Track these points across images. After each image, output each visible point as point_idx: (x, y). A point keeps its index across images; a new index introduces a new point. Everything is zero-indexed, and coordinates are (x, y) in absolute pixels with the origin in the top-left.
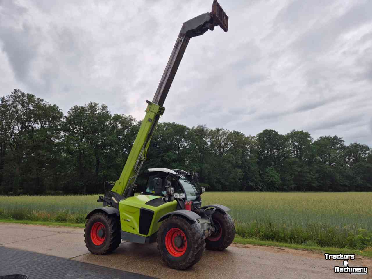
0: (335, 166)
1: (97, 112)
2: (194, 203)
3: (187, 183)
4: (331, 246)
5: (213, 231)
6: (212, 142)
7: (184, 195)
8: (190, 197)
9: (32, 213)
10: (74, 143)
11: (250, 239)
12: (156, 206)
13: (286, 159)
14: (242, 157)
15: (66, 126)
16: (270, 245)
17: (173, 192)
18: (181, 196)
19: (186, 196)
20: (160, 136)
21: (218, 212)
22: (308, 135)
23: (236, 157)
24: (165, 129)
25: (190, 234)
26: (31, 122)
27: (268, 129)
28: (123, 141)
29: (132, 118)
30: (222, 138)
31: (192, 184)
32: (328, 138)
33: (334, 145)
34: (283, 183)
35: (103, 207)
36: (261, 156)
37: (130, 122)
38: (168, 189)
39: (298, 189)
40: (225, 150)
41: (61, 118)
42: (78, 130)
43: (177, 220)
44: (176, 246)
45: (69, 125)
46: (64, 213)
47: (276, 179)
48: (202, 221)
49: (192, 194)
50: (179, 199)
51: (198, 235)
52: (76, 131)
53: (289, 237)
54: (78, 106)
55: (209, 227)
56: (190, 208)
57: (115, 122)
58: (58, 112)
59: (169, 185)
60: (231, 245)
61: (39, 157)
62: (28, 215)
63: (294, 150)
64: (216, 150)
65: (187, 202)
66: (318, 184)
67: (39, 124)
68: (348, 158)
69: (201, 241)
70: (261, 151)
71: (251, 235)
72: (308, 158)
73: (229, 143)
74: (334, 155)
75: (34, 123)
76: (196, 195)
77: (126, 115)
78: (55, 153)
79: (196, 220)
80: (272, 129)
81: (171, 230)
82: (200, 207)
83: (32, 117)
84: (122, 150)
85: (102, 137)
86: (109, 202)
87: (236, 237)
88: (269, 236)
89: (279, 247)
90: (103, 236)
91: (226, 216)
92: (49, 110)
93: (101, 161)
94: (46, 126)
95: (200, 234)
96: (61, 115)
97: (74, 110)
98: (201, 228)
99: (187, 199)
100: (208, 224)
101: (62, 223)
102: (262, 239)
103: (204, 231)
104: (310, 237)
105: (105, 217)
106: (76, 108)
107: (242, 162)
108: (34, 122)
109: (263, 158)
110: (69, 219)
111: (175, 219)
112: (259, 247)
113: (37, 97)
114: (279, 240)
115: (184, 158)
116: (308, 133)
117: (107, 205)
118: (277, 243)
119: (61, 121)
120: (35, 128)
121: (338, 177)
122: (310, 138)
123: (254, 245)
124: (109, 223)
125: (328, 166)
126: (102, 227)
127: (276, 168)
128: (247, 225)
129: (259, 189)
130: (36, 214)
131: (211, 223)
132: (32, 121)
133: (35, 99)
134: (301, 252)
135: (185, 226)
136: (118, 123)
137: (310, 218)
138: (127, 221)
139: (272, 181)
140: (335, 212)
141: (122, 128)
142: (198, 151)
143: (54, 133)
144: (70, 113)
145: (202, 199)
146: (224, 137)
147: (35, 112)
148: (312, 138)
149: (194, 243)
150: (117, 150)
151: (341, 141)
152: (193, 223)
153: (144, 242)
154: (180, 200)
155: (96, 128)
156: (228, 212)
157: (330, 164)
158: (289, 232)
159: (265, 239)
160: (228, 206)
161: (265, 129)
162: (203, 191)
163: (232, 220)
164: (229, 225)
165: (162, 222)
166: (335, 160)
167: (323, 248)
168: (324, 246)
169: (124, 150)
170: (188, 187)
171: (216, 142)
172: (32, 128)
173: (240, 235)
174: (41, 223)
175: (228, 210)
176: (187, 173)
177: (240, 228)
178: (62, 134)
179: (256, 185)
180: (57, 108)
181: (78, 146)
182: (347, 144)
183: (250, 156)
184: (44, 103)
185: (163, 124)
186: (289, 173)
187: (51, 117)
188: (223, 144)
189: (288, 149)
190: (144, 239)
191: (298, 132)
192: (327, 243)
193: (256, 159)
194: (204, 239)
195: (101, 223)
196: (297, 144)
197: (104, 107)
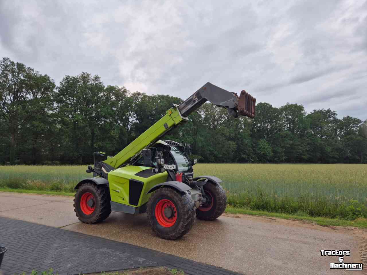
0: (327, 138)
1: (89, 83)
2: (186, 174)
3: (179, 154)
4: (321, 216)
5: (204, 202)
6: (206, 115)
7: (175, 166)
8: (181, 169)
9: (26, 182)
10: (68, 114)
11: (241, 208)
12: (146, 177)
13: (279, 132)
14: (236, 130)
15: (58, 97)
16: (260, 215)
17: (163, 163)
18: (172, 167)
19: (177, 167)
20: (154, 109)
21: (210, 184)
22: (302, 108)
23: (230, 130)
24: (159, 102)
25: (180, 206)
26: (23, 93)
27: (263, 102)
28: (117, 113)
29: (125, 89)
30: (216, 111)
31: (184, 155)
32: (321, 112)
33: (326, 119)
34: (274, 155)
35: (93, 177)
36: (254, 129)
37: (124, 94)
38: (158, 160)
39: (288, 161)
40: (219, 123)
41: (53, 88)
42: (71, 101)
43: (167, 192)
44: (166, 216)
45: (62, 96)
46: (59, 182)
47: (267, 151)
48: (193, 192)
49: (184, 165)
50: (169, 170)
51: (188, 206)
52: (70, 103)
53: (279, 207)
54: (70, 76)
55: (200, 198)
56: (181, 179)
57: (108, 93)
58: (50, 82)
59: (159, 155)
60: (223, 214)
61: (33, 127)
62: (24, 185)
63: (287, 123)
64: (210, 123)
65: (178, 173)
66: (308, 156)
67: (31, 95)
68: (340, 131)
69: (191, 212)
70: (255, 125)
71: (242, 205)
72: (300, 131)
73: (224, 116)
74: (326, 128)
75: (26, 94)
76: (188, 166)
77: (120, 87)
78: (50, 124)
79: (187, 192)
80: (266, 102)
81: (160, 201)
82: (191, 179)
83: (23, 88)
84: (117, 122)
85: (96, 109)
86: (99, 172)
87: (227, 207)
88: (260, 206)
89: (270, 217)
90: (93, 206)
91: (218, 187)
92: (40, 80)
93: (95, 132)
94: (39, 97)
95: (190, 205)
96: (53, 86)
97: (66, 81)
98: (191, 199)
99: (178, 170)
100: (200, 195)
101: (56, 192)
102: (253, 209)
103: (195, 202)
104: (300, 208)
105: (94, 187)
106: (68, 78)
107: (236, 135)
108: (26, 92)
109: (256, 131)
110: (63, 188)
111: (165, 190)
112: (250, 216)
113: (27, 66)
114: (270, 210)
115: (179, 131)
116: (302, 106)
117: (97, 176)
118: (268, 213)
119: (53, 91)
120: (27, 99)
121: (329, 149)
122: (303, 111)
123: (245, 215)
124: (98, 194)
125: (319, 139)
126: (92, 197)
127: (268, 141)
128: (239, 195)
129: (251, 161)
130: (31, 184)
131: (202, 194)
132: (23, 91)
133: (26, 68)
134: (291, 222)
135: (175, 197)
136: (111, 94)
137: (301, 189)
138: (117, 191)
139: (264, 154)
140: (327, 183)
141: (116, 100)
142: (192, 123)
143: (47, 104)
144: (62, 84)
145: (193, 171)
146: (218, 110)
147: (26, 82)
148: (306, 111)
149: (184, 214)
150: (111, 122)
151: (334, 114)
152: (183, 195)
153: (133, 213)
154: (171, 171)
155: (89, 99)
156: (220, 183)
157: (321, 137)
158: (280, 202)
159: (255, 208)
160: (220, 177)
161: (260, 102)
162: (195, 162)
163: (224, 191)
164: (220, 195)
165: (152, 193)
166: (326, 133)
167: (313, 218)
168: (315, 216)
169: (119, 122)
170: (180, 159)
171: (210, 115)
172: (24, 99)
173: (231, 204)
174: (35, 191)
175: (220, 181)
176: (179, 144)
177: (231, 198)
178: (55, 105)
179: (248, 157)
180: (48, 79)
181: (73, 117)
182: (340, 117)
183: (244, 129)
184: (34, 72)
185: (157, 97)
186: (281, 146)
187: (43, 88)
188: (217, 117)
189: (281, 122)
190: (134, 210)
191: (292, 105)
192: (318, 213)
193: (249, 132)
194: (194, 210)
195: (91, 194)
196: (290, 117)
197: (97, 78)
